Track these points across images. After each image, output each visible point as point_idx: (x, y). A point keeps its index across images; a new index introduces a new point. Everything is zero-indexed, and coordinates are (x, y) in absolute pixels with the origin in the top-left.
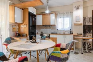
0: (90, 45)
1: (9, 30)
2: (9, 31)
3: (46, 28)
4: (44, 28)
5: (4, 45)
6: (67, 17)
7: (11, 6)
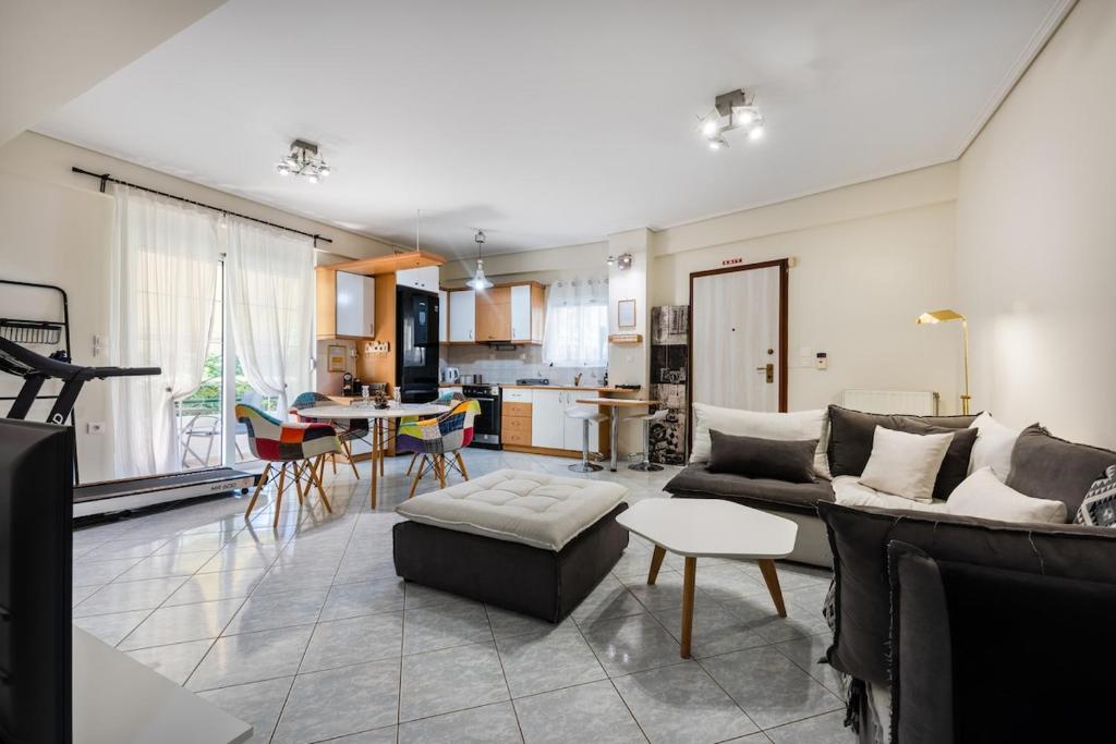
0: (675, 441)
1: (315, 365)
2: (315, 372)
3: (498, 358)
4: (488, 358)
5: (291, 413)
6: (593, 301)
7: (321, 269)
